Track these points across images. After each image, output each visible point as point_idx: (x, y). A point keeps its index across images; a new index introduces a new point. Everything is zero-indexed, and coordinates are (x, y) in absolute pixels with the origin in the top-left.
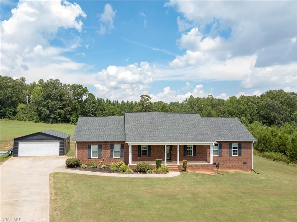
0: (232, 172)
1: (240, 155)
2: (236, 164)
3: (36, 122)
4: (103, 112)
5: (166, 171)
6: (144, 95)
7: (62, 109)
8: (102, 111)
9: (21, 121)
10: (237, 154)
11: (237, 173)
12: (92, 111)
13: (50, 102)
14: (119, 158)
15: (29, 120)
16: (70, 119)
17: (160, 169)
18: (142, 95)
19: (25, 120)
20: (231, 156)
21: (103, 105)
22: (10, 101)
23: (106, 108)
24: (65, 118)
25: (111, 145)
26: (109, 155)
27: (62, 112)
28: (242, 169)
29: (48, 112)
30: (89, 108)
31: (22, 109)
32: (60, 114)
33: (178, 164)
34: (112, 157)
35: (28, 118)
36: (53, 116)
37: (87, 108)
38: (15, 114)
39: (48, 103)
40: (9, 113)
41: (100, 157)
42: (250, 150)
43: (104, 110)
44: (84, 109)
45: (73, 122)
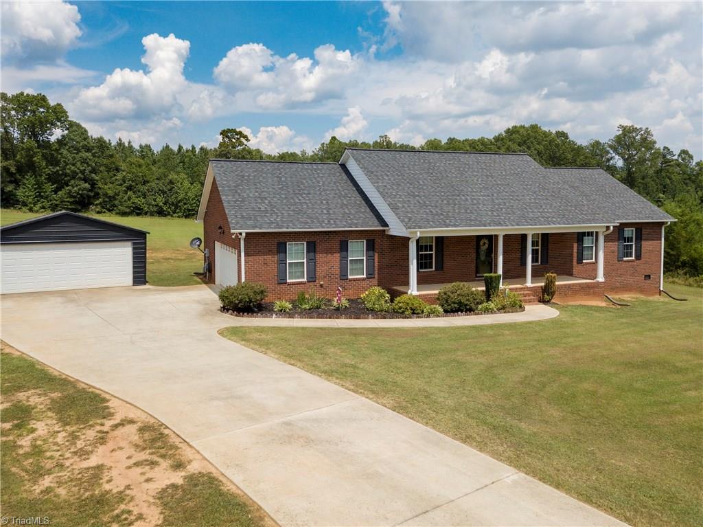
1: (638, 257)
4: (115, 175)
5: (517, 307)
6: (229, 129)
8: (111, 174)
10: (631, 256)
12: (83, 172)
14: (363, 280)
16: (15, 195)
18: (224, 131)
20: (620, 259)
21: (111, 156)
23: (123, 166)
25: (340, 241)
26: (337, 271)
28: (642, 290)
30: (74, 165)
33: (529, 284)
34: (344, 276)
37: (67, 164)
41: (312, 278)
42: (655, 243)
43: (118, 170)
44: (58, 168)
45: (25, 204)
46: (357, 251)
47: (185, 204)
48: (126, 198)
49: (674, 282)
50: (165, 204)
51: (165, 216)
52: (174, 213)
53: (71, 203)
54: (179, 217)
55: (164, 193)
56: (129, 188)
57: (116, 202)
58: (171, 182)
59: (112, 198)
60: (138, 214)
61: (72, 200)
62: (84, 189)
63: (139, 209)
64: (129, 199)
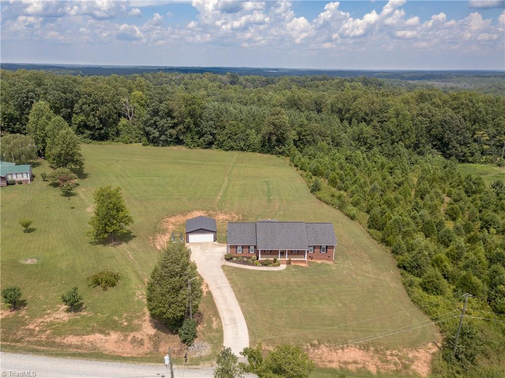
0: (320, 263)
1: (326, 252)
2: (323, 257)
3: (144, 145)
5: (279, 265)
7: (173, 127)
8: (222, 130)
9: (127, 143)
10: (324, 252)
11: (322, 264)
12: (210, 131)
13: (158, 121)
14: (253, 253)
15: (136, 142)
16: (184, 140)
17: (275, 264)
19: (131, 142)
20: (320, 252)
21: (222, 121)
22: (111, 119)
24: (177, 138)
25: (249, 247)
26: (248, 251)
27: (174, 132)
28: (327, 260)
29: (157, 134)
30: (206, 128)
31: (124, 126)
32: (171, 136)
33: (287, 259)
35: (134, 139)
36: (163, 138)
37: (203, 127)
38: (118, 133)
39: (155, 122)
40: (112, 134)
42: (332, 250)
44: (200, 129)
45: (187, 145)
46: (252, 248)
47: (253, 146)
48: (227, 143)
49: (381, 247)
50: (244, 145)
51: (244, 151)
52: (248, 149)
53: (205, 145)
54: (250, 152)
55: (244, 140)
56: (229, 138)
57: (224, 145)
58: (247, 135)
59: (222, 143)
60: (232, 150)
61: (205, 143)
62: (211, 139)
63: (233, 148)
64: (229, 142)
